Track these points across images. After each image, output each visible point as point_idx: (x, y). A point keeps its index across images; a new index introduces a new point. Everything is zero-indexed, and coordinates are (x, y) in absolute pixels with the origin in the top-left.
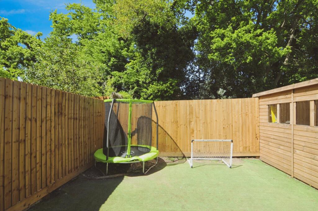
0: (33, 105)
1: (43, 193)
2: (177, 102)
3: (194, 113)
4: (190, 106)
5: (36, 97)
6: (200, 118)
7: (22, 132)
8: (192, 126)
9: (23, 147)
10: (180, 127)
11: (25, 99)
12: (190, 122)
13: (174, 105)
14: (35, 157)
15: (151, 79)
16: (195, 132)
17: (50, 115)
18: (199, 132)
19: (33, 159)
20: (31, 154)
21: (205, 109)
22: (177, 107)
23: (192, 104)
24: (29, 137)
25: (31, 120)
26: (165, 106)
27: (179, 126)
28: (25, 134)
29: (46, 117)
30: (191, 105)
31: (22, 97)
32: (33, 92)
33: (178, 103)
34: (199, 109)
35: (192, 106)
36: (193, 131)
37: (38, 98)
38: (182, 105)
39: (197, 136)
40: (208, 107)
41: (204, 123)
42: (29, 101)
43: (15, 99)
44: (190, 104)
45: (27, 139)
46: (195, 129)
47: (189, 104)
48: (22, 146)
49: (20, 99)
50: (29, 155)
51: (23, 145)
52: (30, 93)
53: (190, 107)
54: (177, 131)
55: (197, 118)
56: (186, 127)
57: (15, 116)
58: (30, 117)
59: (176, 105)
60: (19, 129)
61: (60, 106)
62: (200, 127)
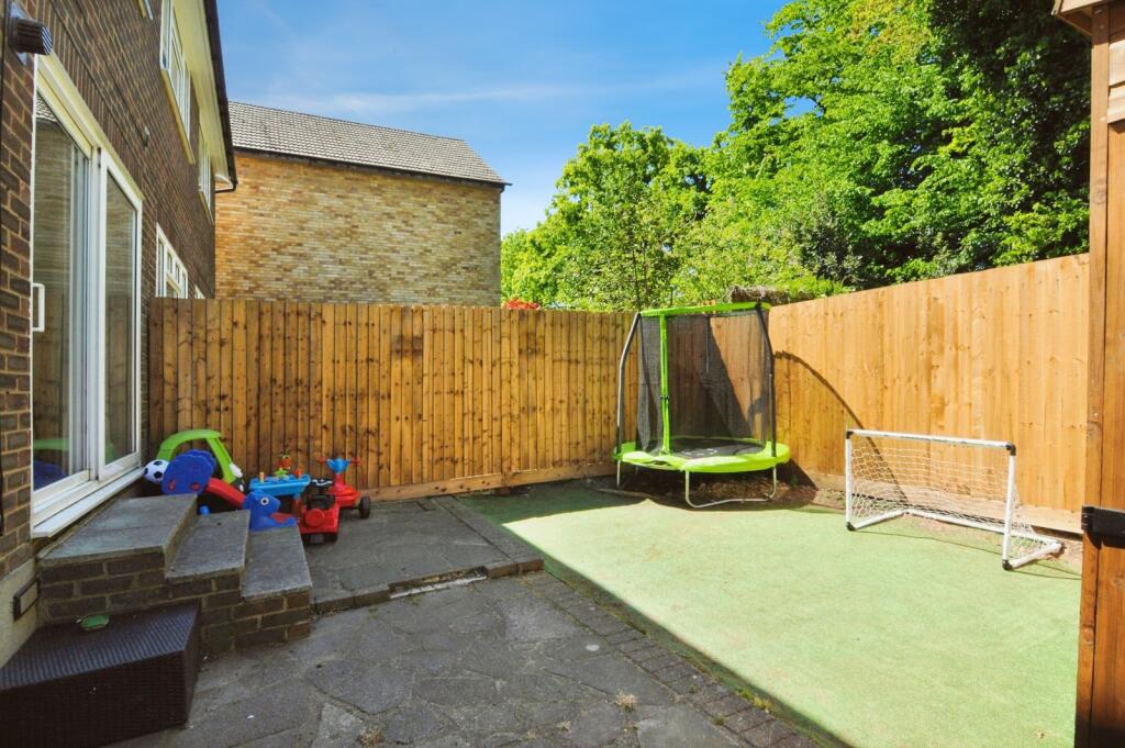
0: (476, 339)
1: (494, 481)
2: (883, 294)
3: (948, 332)
4: (932, 302)
5: (481, 327)
6: (975, 351)
7: (458, 380)
8: (939, 383)
9: (460, 401)
10: (892, 388)
11: (462, 331)
12: (930, 368)
13: (872, 306)
14: (481, 420)
15: (1032, 185)
16: (950, 409)
17: (508, 355)
18: (965, 409)
19: (477, 422)
20: (473, 414)
21: (1000, 312)
22: (882, 313)
23: (938, 296)
24: (470, 388)
25: (472, 363)
26: (842, 315)
27: (889, 385)
28: (464, 383)
29: (500, 358)
30: (936, 299)
31: (458, 328)
32: (476, 318)
33: (885, 297)
34: (971, 313)
35: (940, 301)
36: (943, 405)
37: (485, 328)
38: (898, 303)
39: (956, 424)
40: (1013, 301)
41: (991, 371)
42: (468, 333)
43: (446, 332)
44: (934, 294)
45: (466, 390)
46: (950, 397)
47: (928, 293)
48: (458, 400)
49: (454, 332)
50: (471, 416)
51: (460, 399)
52: (470, 322)
53: (929, 309)
54: (882, 405)
55: (960, 353)
56: (914, 390)
57: (447, 357)
58: (471, 358)
59: (880, 305)
60: (454, 374)
61: (532, 338)
62: (970, 392)
